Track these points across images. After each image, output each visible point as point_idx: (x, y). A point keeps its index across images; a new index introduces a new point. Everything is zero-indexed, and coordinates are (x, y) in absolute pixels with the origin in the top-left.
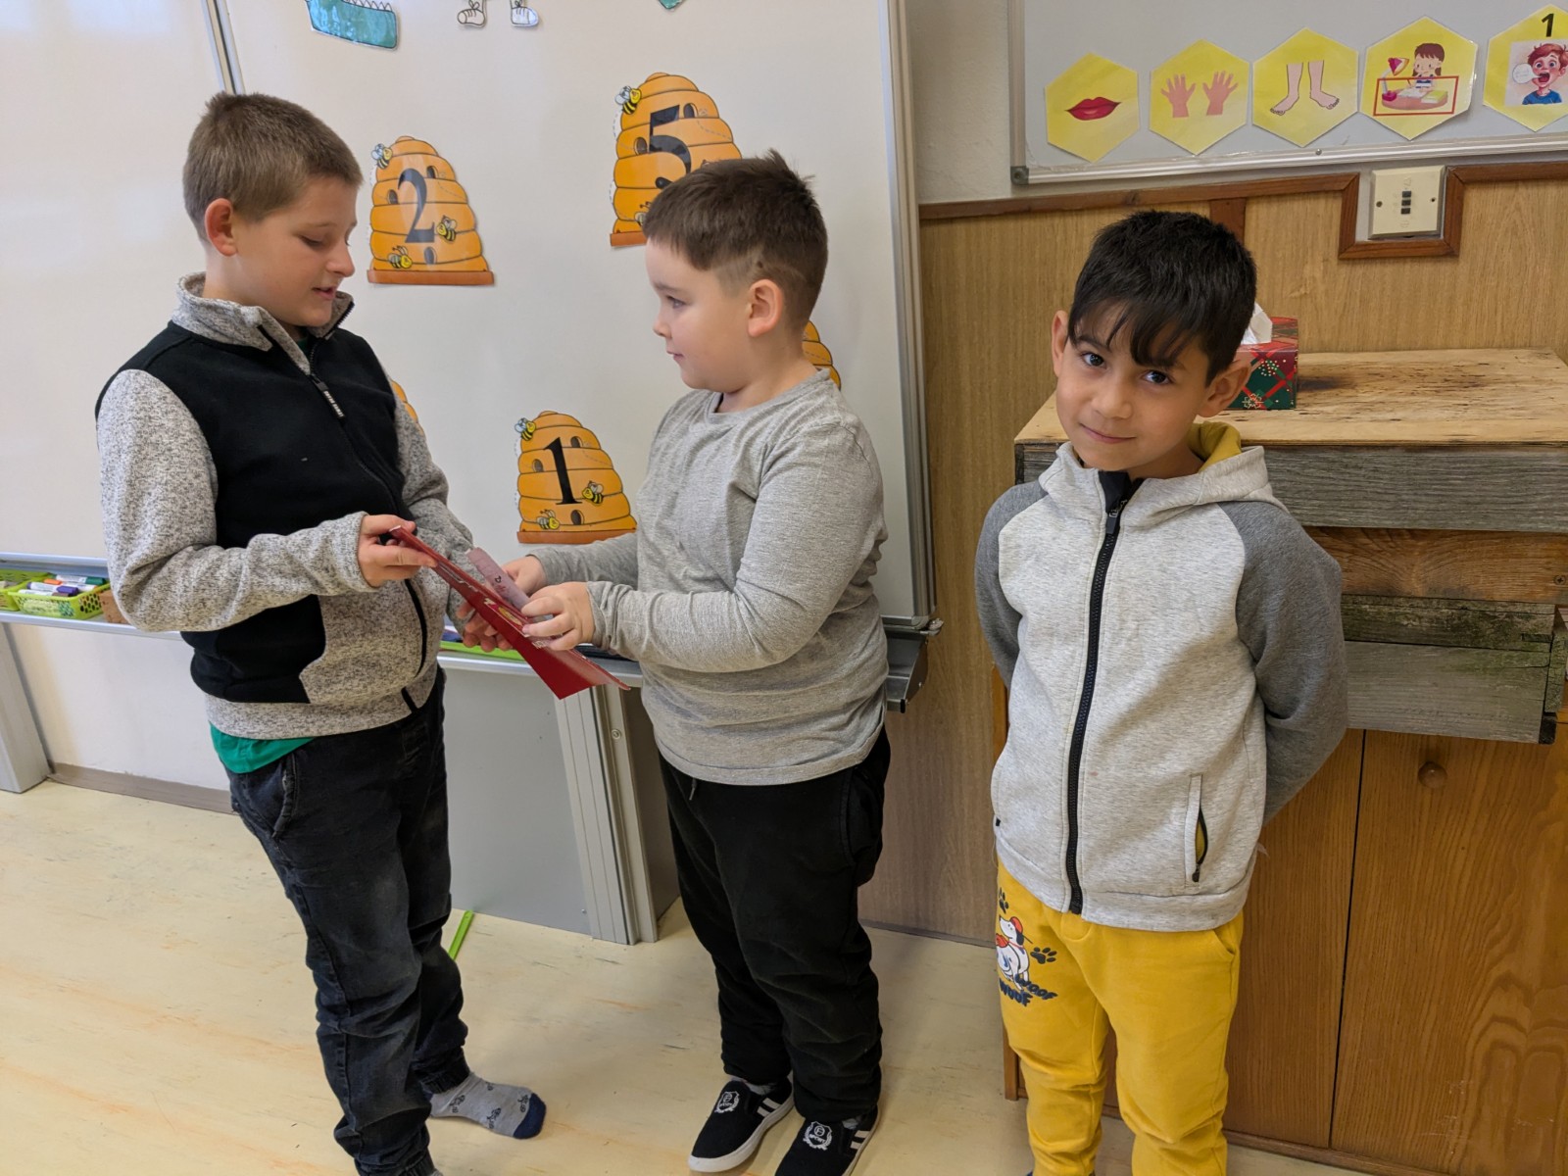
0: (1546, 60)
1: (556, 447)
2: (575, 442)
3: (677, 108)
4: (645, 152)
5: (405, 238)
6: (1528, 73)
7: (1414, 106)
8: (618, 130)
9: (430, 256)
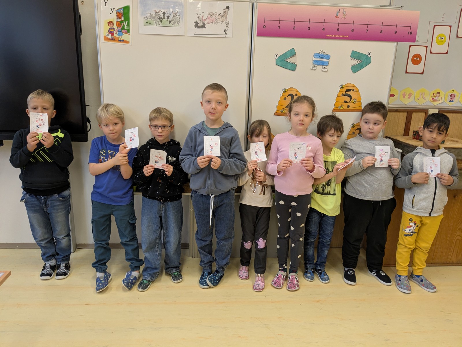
0: (452, 96)
3: (351, 89)
5: (286, 107)
6: (450, 97)
7: (436, 100)
8: (339, 92)
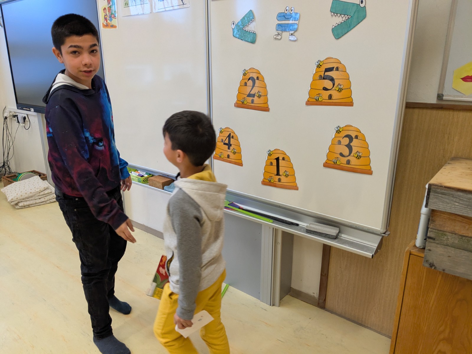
1: (277, 159)
2: (283, 159)
3: (334, 67)
4: (321, 79)
5: (247, 95)
8: (314, 72)
9: (253, 102)
